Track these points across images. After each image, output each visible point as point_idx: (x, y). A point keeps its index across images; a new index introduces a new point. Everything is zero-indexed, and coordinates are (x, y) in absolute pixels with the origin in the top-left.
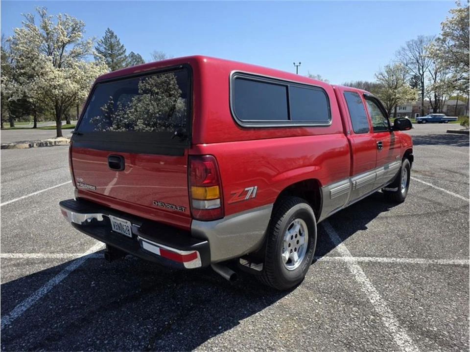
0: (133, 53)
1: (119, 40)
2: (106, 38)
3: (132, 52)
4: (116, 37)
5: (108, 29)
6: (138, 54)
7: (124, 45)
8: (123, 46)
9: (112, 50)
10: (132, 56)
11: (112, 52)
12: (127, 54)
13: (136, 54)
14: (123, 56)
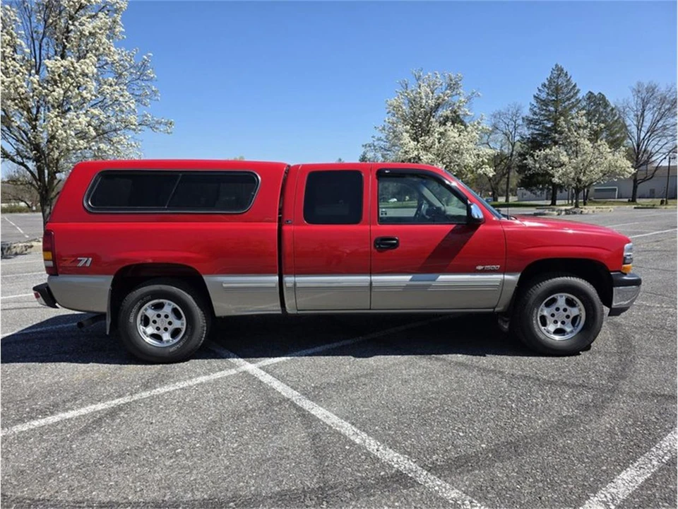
0: (592, 93)
1: (571, 77)
2: (551, 78)
3: (590, 92)
4: (566, 75)
5: (556, 65)
6: (600, 93)
7: (577, 84)
8: (575, 86)
9: (557, 94)
10: (589, 98)
11: (556, 97)
12: (580, 96)
13: (596, 94)
14: (573, 100)
